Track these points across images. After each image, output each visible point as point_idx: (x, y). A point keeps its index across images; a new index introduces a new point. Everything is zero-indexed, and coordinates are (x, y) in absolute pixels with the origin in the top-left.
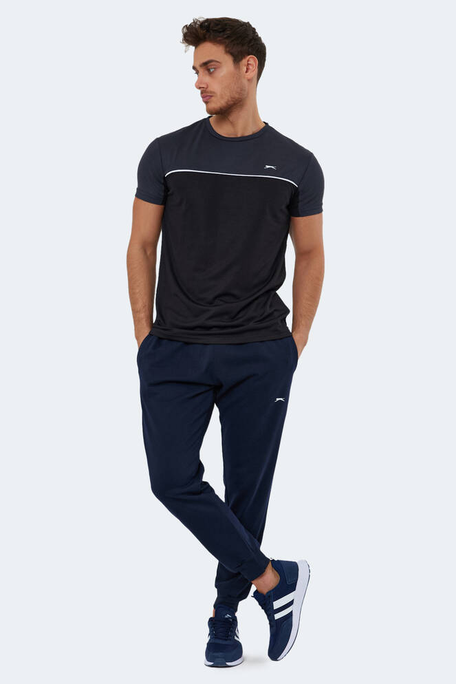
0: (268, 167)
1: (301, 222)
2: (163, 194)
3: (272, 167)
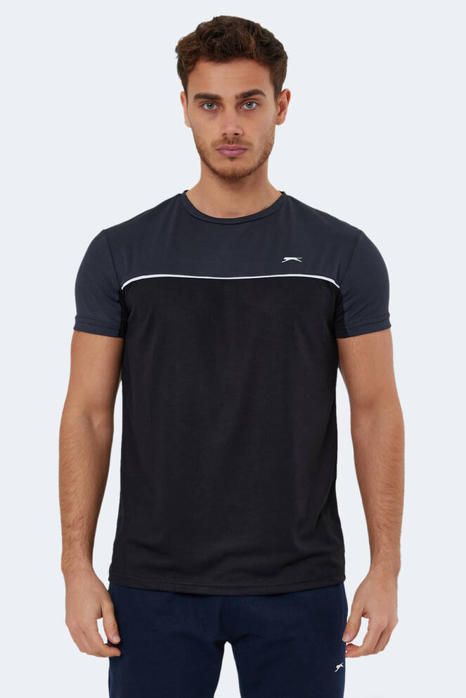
0: (287, 259)
1: (354, 346)
2: (119, 319)
3: (295, 259)
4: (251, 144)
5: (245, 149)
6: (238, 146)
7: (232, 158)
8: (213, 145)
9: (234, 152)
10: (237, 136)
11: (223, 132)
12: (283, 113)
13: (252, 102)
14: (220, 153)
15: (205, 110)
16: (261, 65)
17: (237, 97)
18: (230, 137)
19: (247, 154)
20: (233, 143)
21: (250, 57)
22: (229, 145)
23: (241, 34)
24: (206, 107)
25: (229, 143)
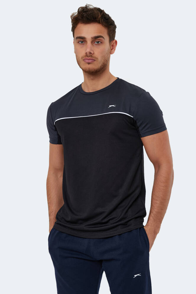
0: (110, 106)
2: (57, 137)
3: (113, 106)
4: (97, 58)
5: (95, 60)
6: (92, 58)
7: (89, 63)
8: (82, 58)
9: (90, 61)
10: (91, 54)
11: (85, 52)
12: (113, 50)
13: (99, 42)
14: (84, 61)
15: (80, 44)
16: (104, 27)
17: (92, 38)
18: (88, 54)
19: (95, 62)
20: (89, 57)
21: (99, 22)
22: (88, 58)
23: (95, 11)
24: (80, 42)
25: (88, 57)
